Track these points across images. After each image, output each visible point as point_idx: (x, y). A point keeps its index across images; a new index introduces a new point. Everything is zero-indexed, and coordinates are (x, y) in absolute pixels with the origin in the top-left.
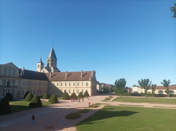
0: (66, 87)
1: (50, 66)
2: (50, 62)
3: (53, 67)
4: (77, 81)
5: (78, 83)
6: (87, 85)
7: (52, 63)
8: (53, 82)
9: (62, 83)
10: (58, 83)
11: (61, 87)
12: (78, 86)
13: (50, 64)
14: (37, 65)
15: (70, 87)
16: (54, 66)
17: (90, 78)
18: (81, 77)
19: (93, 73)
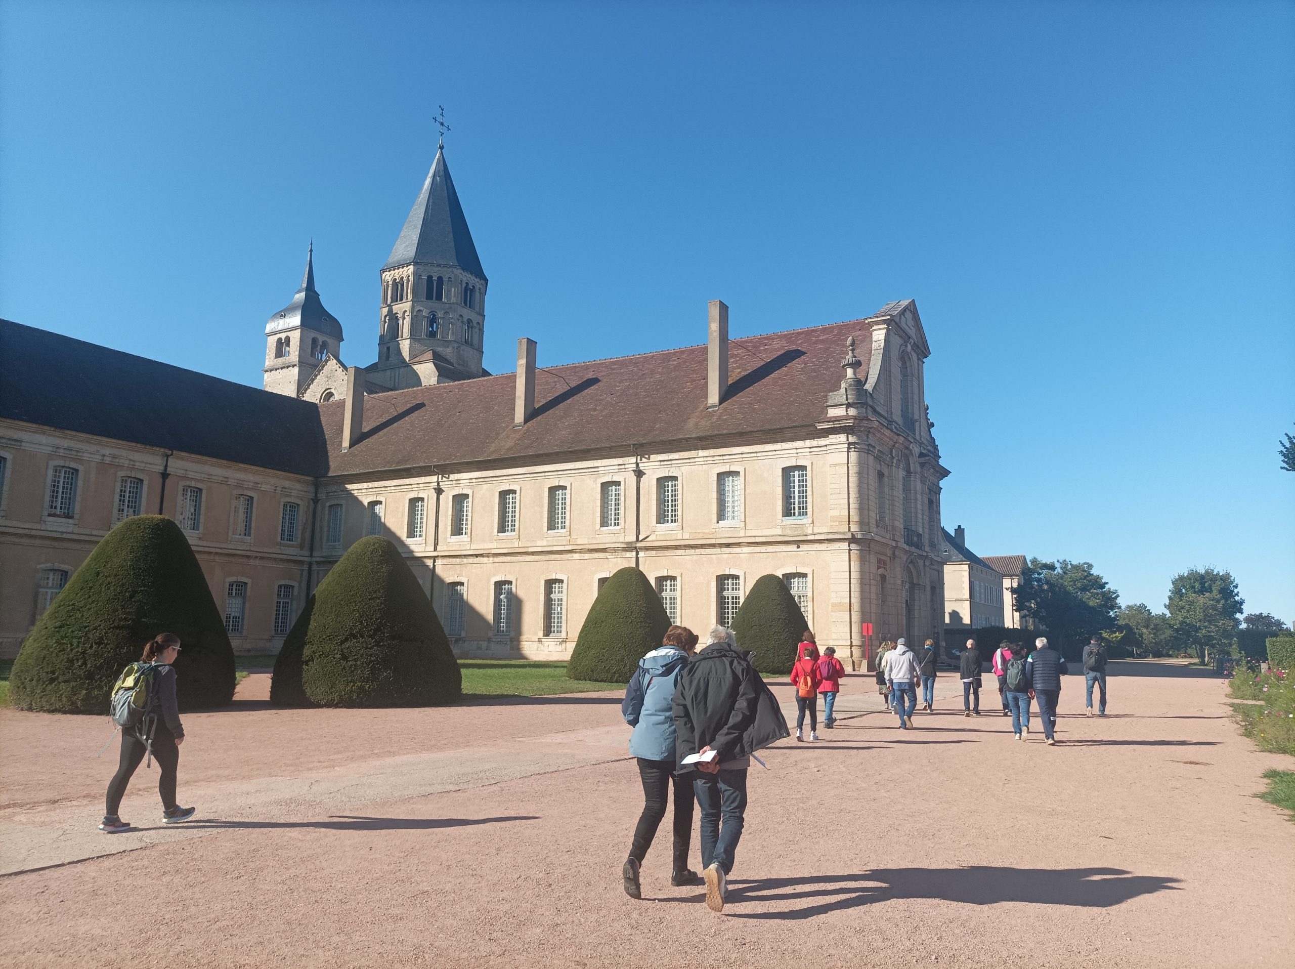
0: (508, 542)
1: (405, 346)
2: (403, 308)
3: (438, 360)
4: (642, 449)
5: (662, 482)
6: (788, 512)
7: (432, 320)
8: (364, 492)
9: (460, 500)
10: (413, 502)
11: (450, 543)
12: (661, 518)
13: (406, 327)
14: (272, 341)
15: (556, 539)
16: (448, 352)
17: (840, 395)
18: (713, 397)
19: (879, 335)
